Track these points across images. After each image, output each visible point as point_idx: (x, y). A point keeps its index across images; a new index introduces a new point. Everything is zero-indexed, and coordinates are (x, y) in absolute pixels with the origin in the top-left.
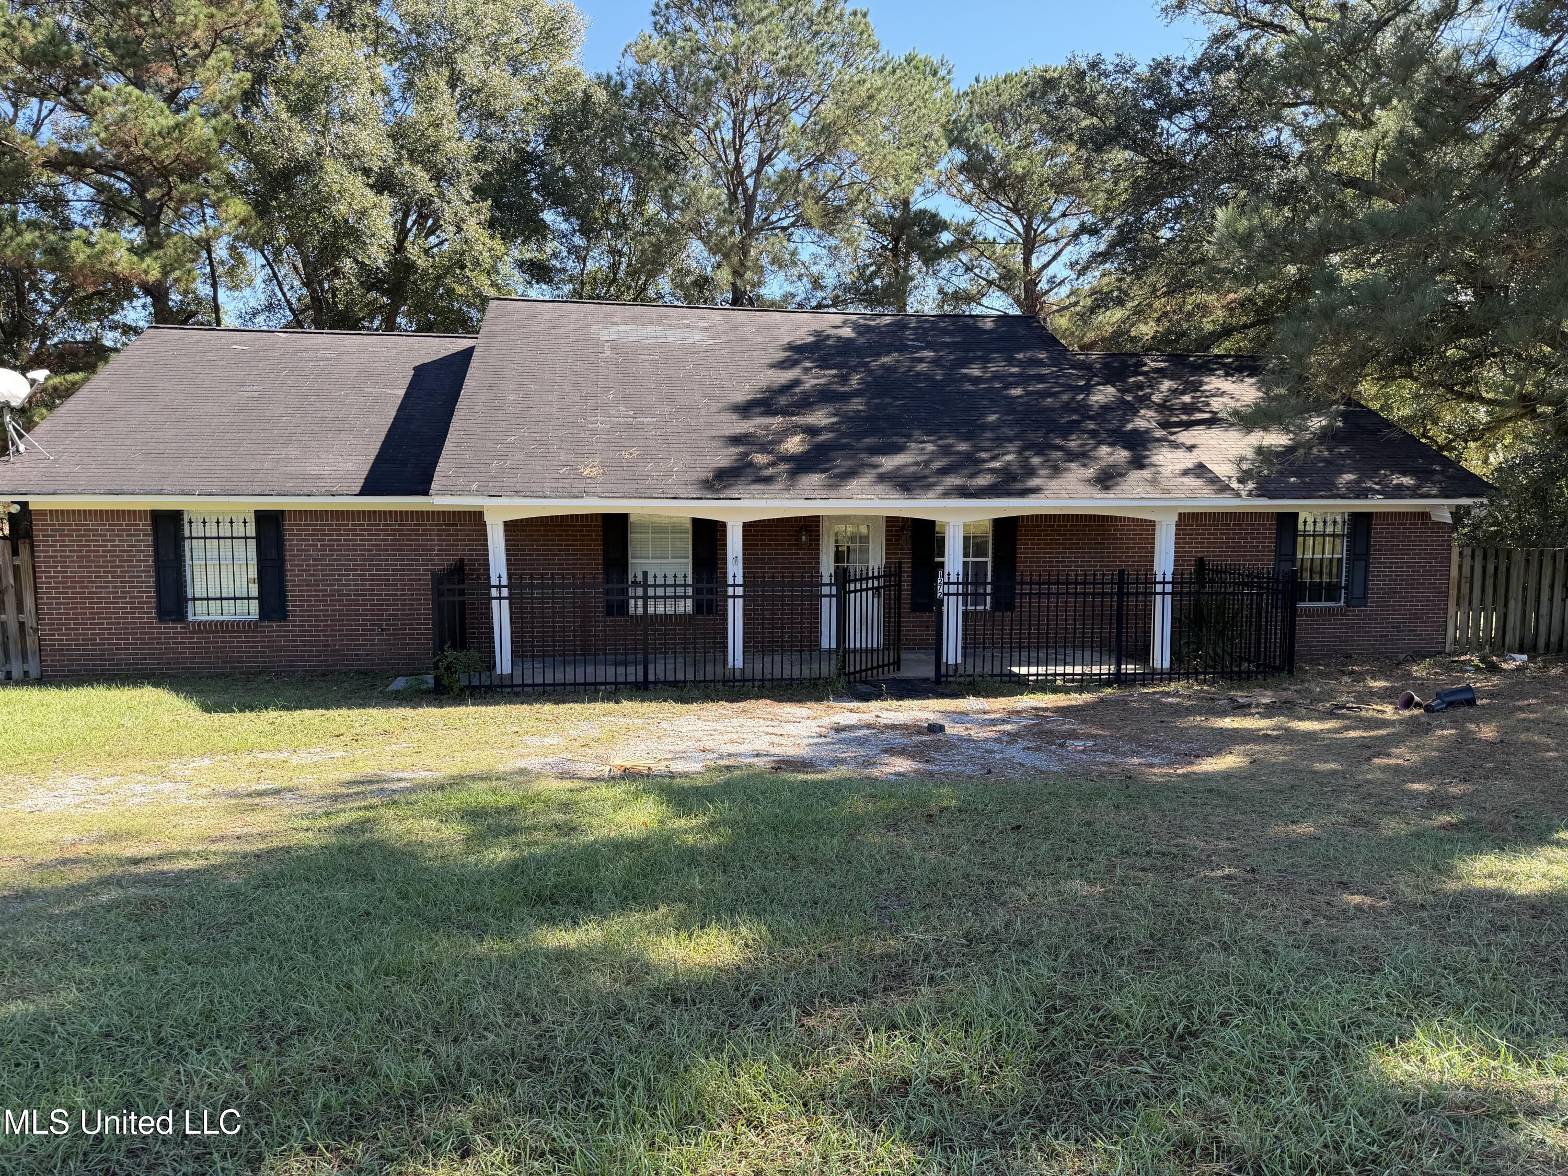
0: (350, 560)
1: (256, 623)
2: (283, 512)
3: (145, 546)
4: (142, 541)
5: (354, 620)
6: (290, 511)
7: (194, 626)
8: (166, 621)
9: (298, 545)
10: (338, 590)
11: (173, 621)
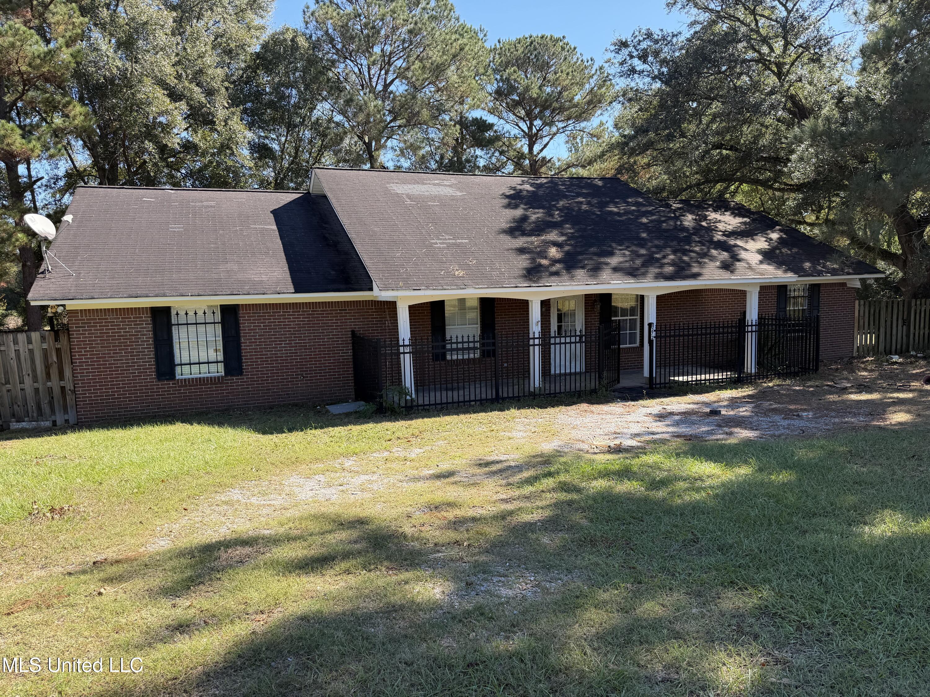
0: (282, 335)
1: (222, 377)
2: (238, 305)
3: (147, 331)
4: (145, 328)
5: (286, 372)
6: (242, 305)
7: (181, 382)
8: (163, 380)
9: (248, 326)
10: (276, 354)
11: (167, 380)
